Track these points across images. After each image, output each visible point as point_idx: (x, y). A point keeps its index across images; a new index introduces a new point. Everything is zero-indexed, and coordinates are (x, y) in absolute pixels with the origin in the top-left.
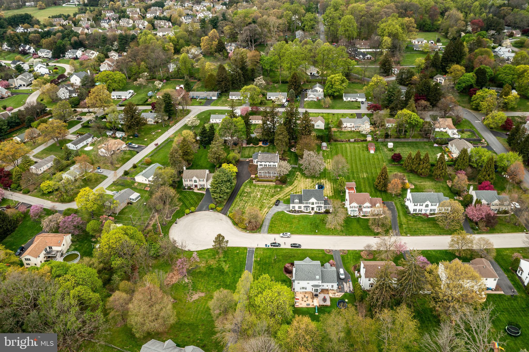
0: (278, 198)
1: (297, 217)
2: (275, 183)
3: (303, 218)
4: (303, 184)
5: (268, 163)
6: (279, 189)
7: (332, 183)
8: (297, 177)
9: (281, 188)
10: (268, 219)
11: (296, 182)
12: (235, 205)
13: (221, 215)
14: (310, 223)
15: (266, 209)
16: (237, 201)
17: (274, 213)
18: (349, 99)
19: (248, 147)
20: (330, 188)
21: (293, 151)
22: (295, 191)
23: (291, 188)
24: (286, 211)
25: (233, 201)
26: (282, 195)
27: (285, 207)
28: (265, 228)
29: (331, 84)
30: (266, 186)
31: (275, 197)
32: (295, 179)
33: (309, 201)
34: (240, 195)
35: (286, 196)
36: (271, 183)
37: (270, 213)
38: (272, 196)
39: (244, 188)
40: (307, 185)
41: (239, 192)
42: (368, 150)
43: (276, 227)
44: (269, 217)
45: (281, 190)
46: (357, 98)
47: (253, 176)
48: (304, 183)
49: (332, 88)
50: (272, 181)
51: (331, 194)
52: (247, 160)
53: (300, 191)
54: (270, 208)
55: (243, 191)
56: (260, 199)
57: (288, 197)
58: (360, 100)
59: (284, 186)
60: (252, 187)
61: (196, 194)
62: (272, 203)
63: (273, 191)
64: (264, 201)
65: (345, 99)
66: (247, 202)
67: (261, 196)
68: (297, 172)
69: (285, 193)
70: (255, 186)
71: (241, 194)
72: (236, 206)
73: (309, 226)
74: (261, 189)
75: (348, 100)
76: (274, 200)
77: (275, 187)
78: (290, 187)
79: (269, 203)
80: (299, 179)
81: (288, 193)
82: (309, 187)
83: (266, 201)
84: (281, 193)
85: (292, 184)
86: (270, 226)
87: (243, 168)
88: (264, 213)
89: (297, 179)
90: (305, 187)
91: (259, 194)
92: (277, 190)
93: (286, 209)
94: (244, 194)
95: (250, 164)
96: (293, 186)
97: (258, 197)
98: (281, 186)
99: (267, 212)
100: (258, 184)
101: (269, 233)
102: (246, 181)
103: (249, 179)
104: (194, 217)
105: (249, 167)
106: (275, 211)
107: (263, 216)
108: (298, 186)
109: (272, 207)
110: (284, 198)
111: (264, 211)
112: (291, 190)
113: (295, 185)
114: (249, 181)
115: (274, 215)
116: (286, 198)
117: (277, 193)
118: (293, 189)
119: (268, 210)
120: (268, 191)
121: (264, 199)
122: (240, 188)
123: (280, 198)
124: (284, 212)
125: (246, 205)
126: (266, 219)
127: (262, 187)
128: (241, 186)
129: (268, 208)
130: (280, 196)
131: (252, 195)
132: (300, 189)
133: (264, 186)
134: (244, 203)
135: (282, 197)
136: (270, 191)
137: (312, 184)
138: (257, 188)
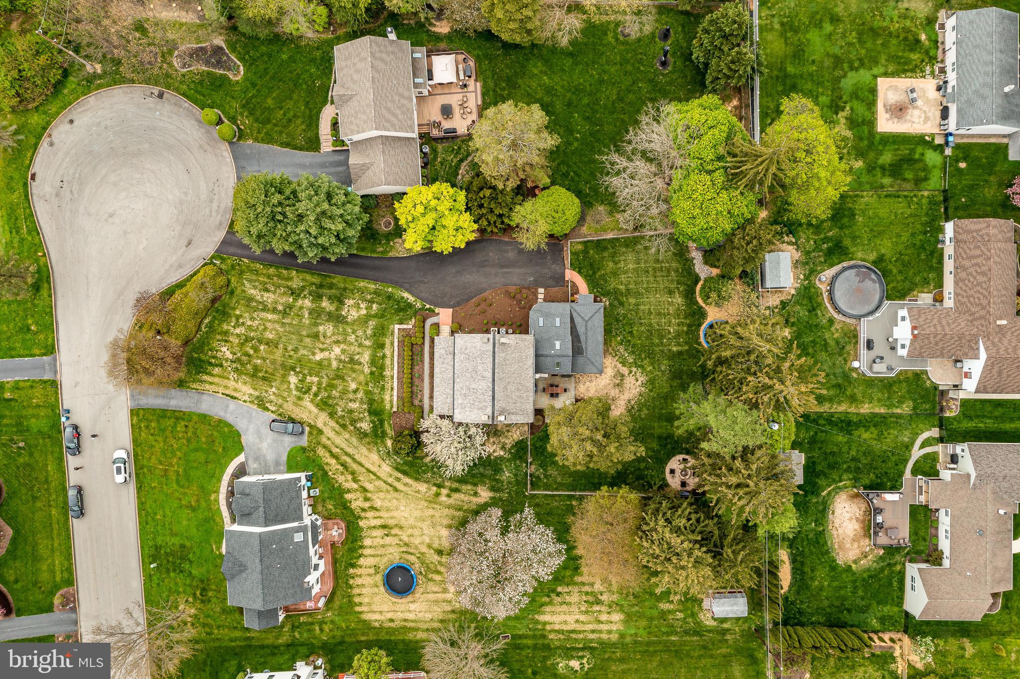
0: (320, 425)
1: (208, 501)
2: (395, 408)
3: (206, 520)
4: (417, 513)
6: (365, 426)
7: (437, 625)
8: (457, 490)
9: (377, 435)
10: (199, 401)
11: (423, 487)
12: (269, 276)
14: (188, 544)
15: (247, 389)
17: (230, 419)
19: (688, 261)
20: (411, 616)
22: (370, 486)
23: (386, 469)
24: (241, 458)
26: (339, 440)
27: (270, 457)
28: (156, 397)
30: (381, 376)
31: (324, 415)
32: (439, 486)
34: (321, 286)
35: (333, 455)
36: (395, 394)
37: (232, 404)
38: (325, 405)
39: (362, 291)
40: (416, 532)
41: (338, 279)
43: (163, 430)
45: (362, 435)
47: (445, 316)
48: (422, 519)
51: (376, 617)
52: (571, 275)
53: (378, 504)
54: (261, 403)
55: (344, 291)
56: (301, 361)
57: (333, 461)
59: (390, 443)
60: (372, 323)
62: (289, 406)
63: (353, 406)
64: (293, 379)
66: (285, 315)
67: (321, 364)
68: (492, 489)
69: (350, 450)
70: (381, 332)
71: (331, 287)
72: (263, 280)
73: (176, 541)
74: (366, 357)
76: (308, 411)
77: (376, 412)
79: (284, 399)
80: (443, 498)
81: (354, 459)
82: (406, 539)
83: (292, 386)
84: (347, 436)
85: (405, 473)
86: (163, 414)
87: (502, 267)
88: (226, 387)
89: (444, 491)
90: (403, 522)
91: (333, 356)
92: (361, 420)
93: (257, 459)
94: (330, 298)
95: (541, 290)
96: (398, 480)
97: (314, 354)
98: (384, 434)
99: (235, 394)
100: (388, 345)
101: (134, 412)
102: (406, 295)
103: (419, 305)
104: (201, 147)
105: (512, 289)
106: (241, 424)
107: (211, 383)
108: (396, 495)
109: (267, 409)
110: (325, 447)
111: (240, 385)
112: (369, 471)
113: (399, 486)
114: (410, 306)
115: (220, 421)
116: (327, 455)
117: (347, 422)
118: (379, 478)
119: (246, 398)
120: (353, 386)
121: (304, 375)
122: (364, 278)
123: (320, 432)
124: (237, 455)
125: (270, 316)
126: (196, 396)
127: (373, 362)
128: (376, 280)
129: (258, 397)
130: (328, 432)
131: (327, 328)
132: (387, 504)
133: (382, 368)
134: (280, 308)
135: (329, 439)
136: (351, 396)
137: (424, 549)
138: (367, 343)
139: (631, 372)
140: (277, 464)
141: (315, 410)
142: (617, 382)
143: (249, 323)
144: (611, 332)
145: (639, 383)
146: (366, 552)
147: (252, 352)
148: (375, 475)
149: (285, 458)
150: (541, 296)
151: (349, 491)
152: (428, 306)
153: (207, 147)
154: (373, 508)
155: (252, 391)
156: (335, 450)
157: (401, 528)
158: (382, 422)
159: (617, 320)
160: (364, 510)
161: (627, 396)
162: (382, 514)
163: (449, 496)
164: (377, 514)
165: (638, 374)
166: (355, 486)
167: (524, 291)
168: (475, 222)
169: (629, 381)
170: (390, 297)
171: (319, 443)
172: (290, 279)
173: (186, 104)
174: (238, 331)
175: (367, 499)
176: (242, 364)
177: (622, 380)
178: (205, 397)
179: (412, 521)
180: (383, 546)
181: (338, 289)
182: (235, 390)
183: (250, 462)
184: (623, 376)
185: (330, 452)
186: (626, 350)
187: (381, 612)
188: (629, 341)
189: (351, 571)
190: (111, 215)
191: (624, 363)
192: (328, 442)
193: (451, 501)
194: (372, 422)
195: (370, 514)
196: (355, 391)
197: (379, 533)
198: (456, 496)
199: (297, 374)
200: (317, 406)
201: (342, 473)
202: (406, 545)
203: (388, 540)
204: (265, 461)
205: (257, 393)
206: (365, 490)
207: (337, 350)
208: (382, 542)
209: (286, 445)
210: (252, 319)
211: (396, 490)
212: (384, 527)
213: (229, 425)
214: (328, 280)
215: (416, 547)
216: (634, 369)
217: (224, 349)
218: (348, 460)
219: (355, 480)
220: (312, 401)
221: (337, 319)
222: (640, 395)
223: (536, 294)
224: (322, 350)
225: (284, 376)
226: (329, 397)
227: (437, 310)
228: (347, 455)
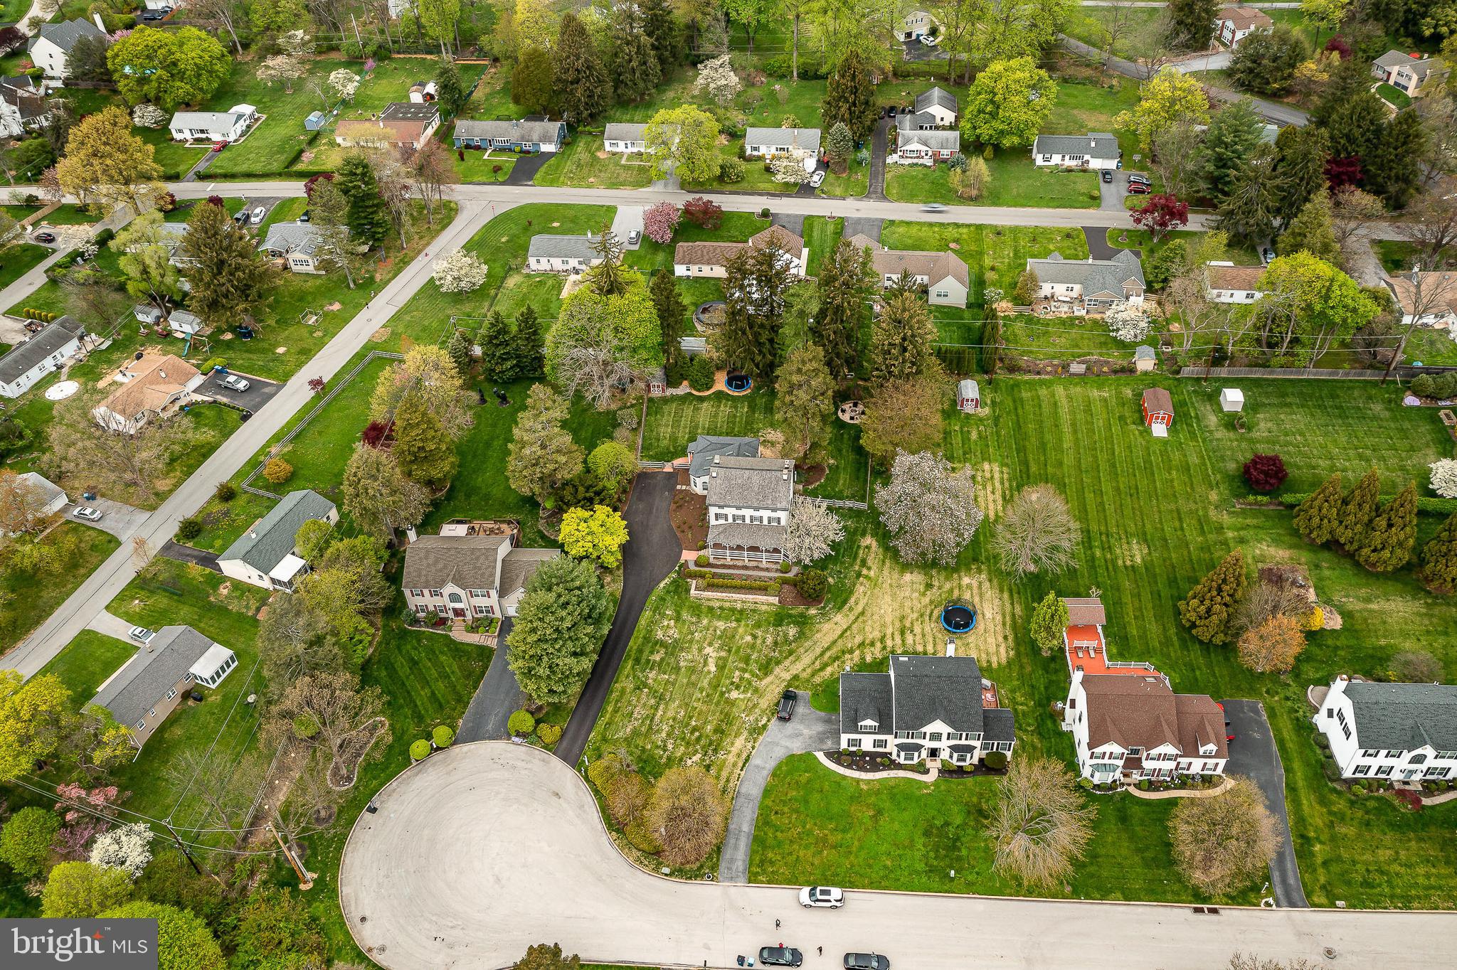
0: (787, 676)
1: (870, 793)
2: (775, 600)
3: (893, 797)
4: (888, 598)
5: (748, 513)
6: (792, 631)
7: (1006, 595)
8: (864, 563)
9: (802, 622)
10: (747, 797)
11: (860, 589)
12: (616, 711)
13: (556, 762)
14: (922, 825)
15: (739, 742)
16: (623, 692)
17: (771, 764)
18: (1056, 159)
19: (673, 398)
20: (999, 618)
21: (845, 418)
22: (858, 640)
23: (840, 620)
24: (820, 756)
25: (608, 691)
26: (806, 659)
27: (820, 727)
28: (736, 848)
29: (992, 102)
30: (741, 611)
31: (777, 670)
32: (859, 575)
33: (923, 730)
34: (637, 661)
35: (822, 669)
36: (761, 598)
37: (756, 761)
38: (766, 668)
39: (652, 622)
40: (908, 604)
41: (633, 644)
42: (1142, 418)
43: (780, 844)
44: (753, 784)
45: (801, 636)
46: (1087, 157)
47: (688, 556)
48: (894, 596)
49: (994, 115)
50: (763, 590)
51: (1002, 650)
52: (668, 468)
53: (877, 634)
54: (757, 731)
55: (647, 639)
56: (715, 686)
57: (829, 669)
58: (1096, 164)
59: (813, 611)
60: (685, 615)
61: (458, 650)
62: (764, 703)
63: (769, 640)
64: (734, 695)
65: (1039, 160)
66: (661, 698)
67: (721, 667)
68: (863, 534)
69: (818, 651)
70: (697, 609)
71: (640, 651)
72: (618, 718)
73: (920, 842)
74: (721, 625)
75: (1053, 162)
76: (773, 687)
77: (779, 619)
78: (838, 618)
79: (755, 706)
80: (872, 573)
81: (828, 649)
82: (915, 615)
83: (742, 696)
84: (802, 650)
85: (845, 602)
86: (758, 841)
87: (651, 512)
88: (734, 765)
89: (865, 572)
90: (898, 614)
91: (714, 655)
92: (786, 635)
93: (822, 741)
94: (652, 653)
95: (679, 487)
96: (851, 609)
97: (709, 672)
98: (802, 615)
99: (744, 756)
100: (711, 604)
101: (752, 879)
102: (662, 585)
103: (674, 575)
104: (448, 773)
105: (673, 506)
106: (779, 753)
107: (728, 781)
108: (868, 614)
109: (765, 727)
110: (813, 675)
111: (734, 750)
112: (841, 636)
113: (860, 608)
114: (674, 581)
115: (774, 775)
116: (822, 674)
117: (786, 650)
118: (849, 628)
119: (749, 745)
120: (749, 638)
121: (732, 683)
122: (637, 620)
123: (796, 677)
124: (816, 758)
125: (660, 713)
126: (741, 800)
127: (727, 619)
128: (641, 609)
129: (751, 734)
130: (797, 668)
131: (684, 659)
132: (877, 626)
133: (733, 610)
134: (652, 701)
135: (804, 670)
136: (759, 642)
137: (926, 600)
138: (705, 622)
139: (762, 436)
140: (829, 721)
141: (769, 679)
142: (770, 444)
143: (664, 735)
145: (772, 432)
146: (930, 649)
147: (697, 734)
148: (846, 631)
149: (822, 713)
150: (684, 487)
151: (863, 659)
152: (677, 568)
153: (451, 767)
154: (882, 640)
155: (742, 738)
156: (817, 665)
157: (903, 617)
158: (790, 616)
160: (884, 648)
161: (783, 440)
162: (889, 631)
163: (869, 569)
164: (889, 636)
165: (765, 432)
166: (857, 652)
167: (676, 500)
169: (770, 437)
170: (661, 599)
171: (808, 681)
172: (623, 690)
173: (394, 784)
174: (670, 747)
175: (872, 644)
176: (710, 744)
178: (743, 790)
179: (896, 605)
180: (924, 635)
181: (643, 644)
182: (739, 755)
183: (824, 747)
184: (765, 440)
185: (819, 670)
187: (998, 646)
190: (498, 880)
192: (809, 671)
193: (874, 567)
194: (788, 624)
195: (889, 643)
196: (755, 637)
197: (909, 639)
198: (870, 563)
199: (729, 691)
200: (766, 674)
201: (844, 662)
202: (922, 615)
203: (917, 630)
204: (824, 733)
205: (745, 734)
206: (862, 645)
207: (708, 650)
208: (918, 637)
209: (807, 710)
210: (658, 731)
211: (862, 613)
212: (902, 633)
213: (779, 767)
214: (633, 653)
215: (925, 606)
216: (760, 434)
218: (828, 654)
219: (851, 652)
220: (761, 680)
221: (673, 649)
222: (783, 432)
223: (681, 491)
224: (706, 664)
225: (730, 703)
226: (758, 662)
227: (682, 561)
228: (822, 654)
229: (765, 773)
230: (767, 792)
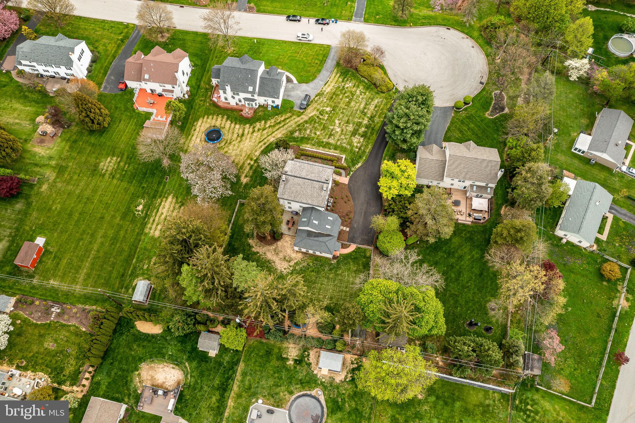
0: (302, 116)
4: (245, 149)
6: (296, 134)
8: (251, 168)
10: (327, 71)
11: (257, 154)
15: (328, 90)
17: (316, 81)
20: (194, 138)
22: (265, 132)
23: (271, 139)
24: (295, 81)
26: (292, 122)
27: (292, 93)
28: (334, 56)
30: (320, 146)
32: (255, 161)
34: (373, 129)
35: (285, 119)
37: (322, 83)
38: (311, 120)
39: (366, 146)
40: (235, 148)
43: (317, 55)
44: (324, 74)
45: (292, 132)
47: (344, 180)
51: (199, 123)
52: (353, 246)
53: (255, 134)
54: (320, 95)
55: (368, 138)
56: (336, 114)
57: (282, 119)
60: (348, 147)
62: (315, 105)
63: (308, 131)
64: (328, 109)
67: (333, 122)
68: (246, 184)
69: (286, 126)
70: (343, 150)
71: (371, 133)
72: (381, 107)
74: (331, 141)
76: (311, 112)
77: (302, 140)
79: (319, 104)
80: (249, 161)
81: (281, 127)
82: (233, 143)
83: (325, 108)
84: (293, 126)
85: (267, 146)
86: (326, 56)
87: (365, 213)
88: (332, 82)
89: (252, 163)
90: (242, 143)
91: (336, 127)
92: (300, 133)
93: (293, 88)
94: (365, 132)
95: (348, 229)
96: (265, 144)
97: (339, 120)
98: (290, 141)
99: (327, 85)
100: (335, 151)
101: (329, 46)
102: (360, 165)
103: (353, 169)
104: (453, 94)
105: (351, 216)
106: (312, 85)
107: (335, 77)
108: (257, 142)
109: (316, 96)
110: (291, 117)
111: (331, 87)
112: (273, 133)
113: (260, 144)
114: (354, 165)
115: (316, 77)
116: (287, 117)
117: (300, 127)
118: (268, 136)
119: (324, 89)
120: (318, 133)
121: (329, 114)
122: (373, 148)
123: (299, 116)
124: (297, 80)
125: (362, 106)
126: (330, 70)
127: (328, 144)
128: (371, 153)
129: (323, 94)
130: (298, 119)
131: (351, 128)
132: (254, 137)
133: (324, 147)
134: (366, 111)
136: (313, 131)
137: (225, 150)
138: (339, 143)
139: (290, 266)
140: (288, 96)
141: (310, 115)
142: (287, 258)
143: (361, 97)
144: (316, 260)
145: (283, 270)
146: (233, 125)
147: (346, 95)
148: (270, 135)
149: (290, 99)
150: (344, 228)
151: (265, 123)
152: (351, 173)
153: (452, 97)
154: (254, 131)
155: (327, 91)
156: (288, 121)
157: (240, 142)
158: (297, 142)
159: (322, 265)
160: (254, 127)
161: (277, 261)
162: (249, 135)
163: (249, 164)
164: (250, 133)
165: (288, 270)
166: (267, 126)
167: (350, 220)
168: (392, 198)
169: (285, 265)
170: (360, 157)
171: (293, 114)
172: (379, 117)
173: (476, 93)
174: (358, 92)
175: (259, 130)
176: (341, 90)
177: (287, 261)
178: (329, 73)
179: (242, 146)
180: (233, 133)
181: (370, 136)
182: (329, 85)
183: (292, 85)
184: (289, 262)
185: (288, 118)
186: (304, 266)
187: (201, 126)
188: (308, 269)
189: (225, 117)
190: (425, 54)
191: (296, 264)
192: (293, 118)
193: (246, 164)
194: (298, 138)
195: (251, 130)
196: (315, 134)
197: (241, 132)
198: (248, 168)
199: (331, 111)
200: (312, 117)
201: (275, 122)
202: (230, 143)
203: (236, 135)
204: (291, 91)
205: (325, 93)
206: (264, 130)
207: (338, 130)
208: (235, 132)
209: (297, 101)
210: (363, 98)
211: (260, 142)
212: (243, 135)
213: (313, 80)
214: (375, 133)
215: (227, 147)
216: (291, 269)
217: (350, 84)
218: (281, 125)
219: (269, 127)
220: (315, 115)
221: (354, 133)
222: (276, 269)
223: (346, 226)
224: (340, 124)
225: (331, 106)
226: (315, 122)
227: (348, 177)
228: (283, 126)
229: (319, 78)
230: (320, 71)
